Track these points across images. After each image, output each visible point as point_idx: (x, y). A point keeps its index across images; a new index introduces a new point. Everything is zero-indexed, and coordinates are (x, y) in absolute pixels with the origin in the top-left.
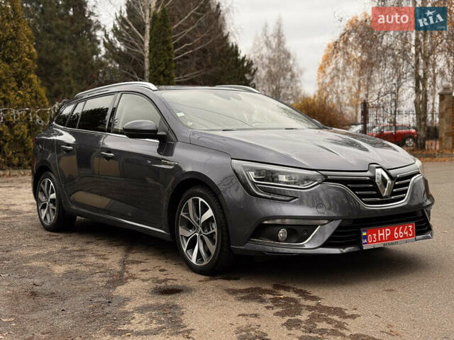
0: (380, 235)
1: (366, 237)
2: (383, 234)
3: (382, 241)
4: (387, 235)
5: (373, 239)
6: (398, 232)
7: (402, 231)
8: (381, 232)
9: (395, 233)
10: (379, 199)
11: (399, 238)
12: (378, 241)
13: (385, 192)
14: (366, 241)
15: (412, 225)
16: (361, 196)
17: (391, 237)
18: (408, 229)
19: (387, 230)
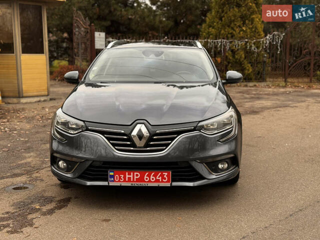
0: (127, 176)
2: (131, 176)
3: (129, 181)
4: (135, 177)
5: (120, 179)
6: (149, 176)
7: (155, 176)
8: (129, 175)
9: (145, 177)
10: (132, 149)
11: (150, 181)
12: (125, 181)
15: (169, 174)
16: (114, 145)
17: (141, 179)
18: (162, 176)
19: (135, 173)
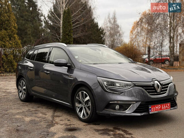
0: (156, 108)
1: (151, 109)
2: (158, 108)
3: (157, 110)
4: (159, 108)
5: (154, 109)
6: (163, 106)
7: (165, 106)
8: (157, 107)
9: (163, 107)
10: (156, 93)
11: (164, 109)
12: (155, 110)
13: (159, 90)
14: (151, 110)
15: (169, 104)
16: (149, 92)
17: (161, 109)
18: (168, 105)
19: (159, 106)
